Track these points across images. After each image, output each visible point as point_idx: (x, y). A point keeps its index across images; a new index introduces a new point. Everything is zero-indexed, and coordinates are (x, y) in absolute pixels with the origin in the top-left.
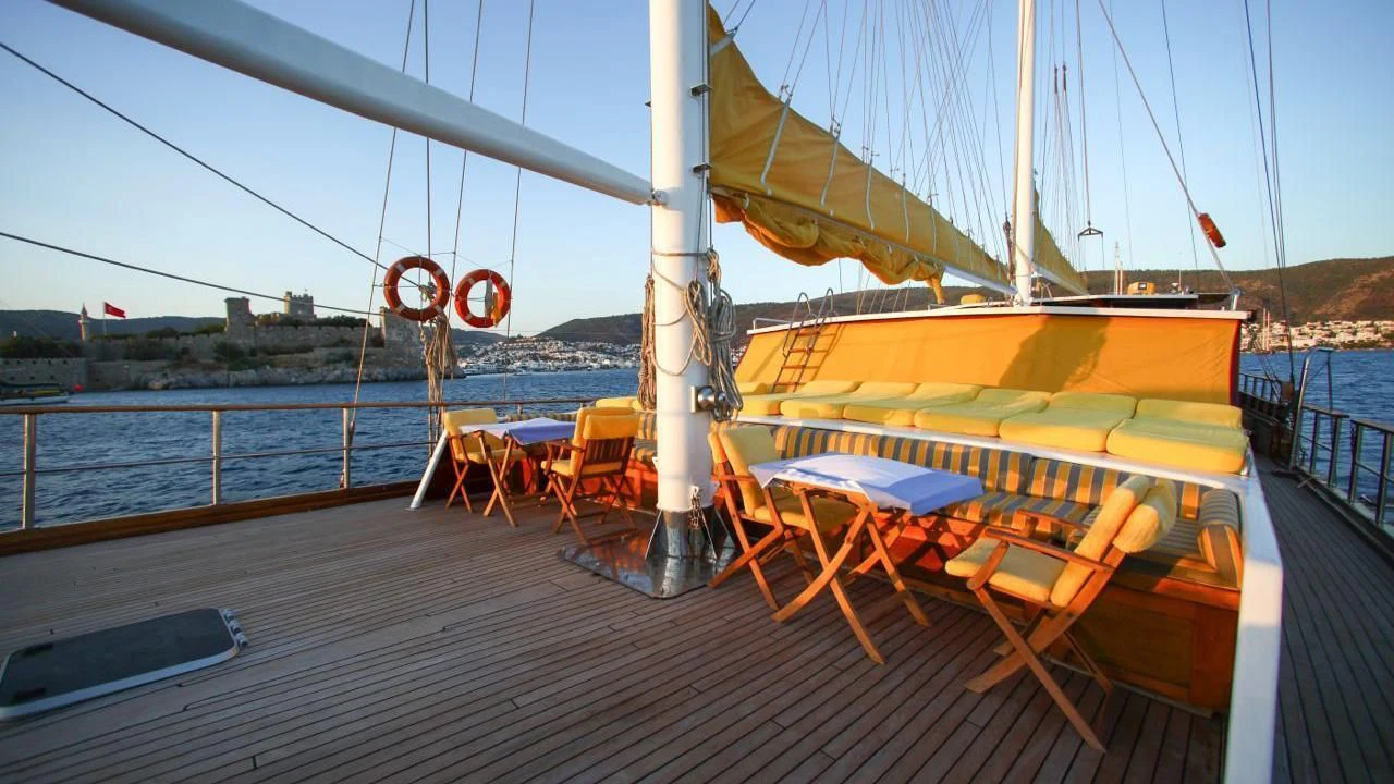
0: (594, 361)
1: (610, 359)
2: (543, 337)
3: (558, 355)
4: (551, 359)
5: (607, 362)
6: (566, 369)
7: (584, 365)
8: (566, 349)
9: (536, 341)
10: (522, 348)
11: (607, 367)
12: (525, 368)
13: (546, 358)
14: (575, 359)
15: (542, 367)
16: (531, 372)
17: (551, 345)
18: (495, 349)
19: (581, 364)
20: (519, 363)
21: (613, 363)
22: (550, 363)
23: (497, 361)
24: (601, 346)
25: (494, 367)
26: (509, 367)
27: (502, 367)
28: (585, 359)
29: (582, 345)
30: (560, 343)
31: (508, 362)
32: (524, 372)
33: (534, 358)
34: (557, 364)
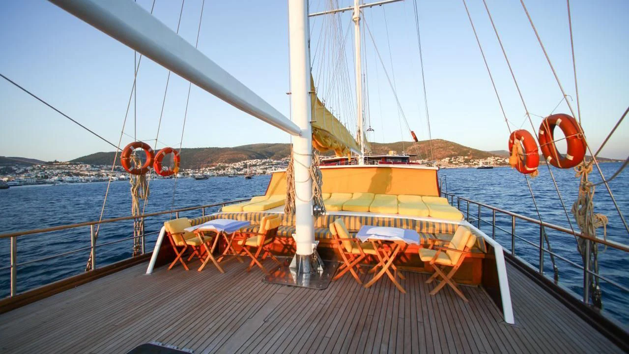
0: (114, 176)
1: (125, 175)
2: (75, 162)
3: (86, 173)
4: (82, 175)
5: (123, 177)
6: (94, 181)
7: (107, 178)
8: (93, 169)
9: (70, 164)
10: (58, 168)
11: (123, 179)
12: (62, 181)
13: (77, 175)
14: (99, 175)
15: (75, 180)
16: (66, 183)
17: (81, 167)
18: (34, 169)
19: (104, 178)
20: (56, 178)
21: (127, 177)
22: (81, 177)
23: (36, 177)
24: (118, 168)
25: (35, 180)
26: (48, 180)
27: (41, 181)
28: (108, 175)
29: (105, 167)
30: (88, 166)
31: (46, 177)
32: (61, 183)
33: (69, 174)
34: (87, 178)
